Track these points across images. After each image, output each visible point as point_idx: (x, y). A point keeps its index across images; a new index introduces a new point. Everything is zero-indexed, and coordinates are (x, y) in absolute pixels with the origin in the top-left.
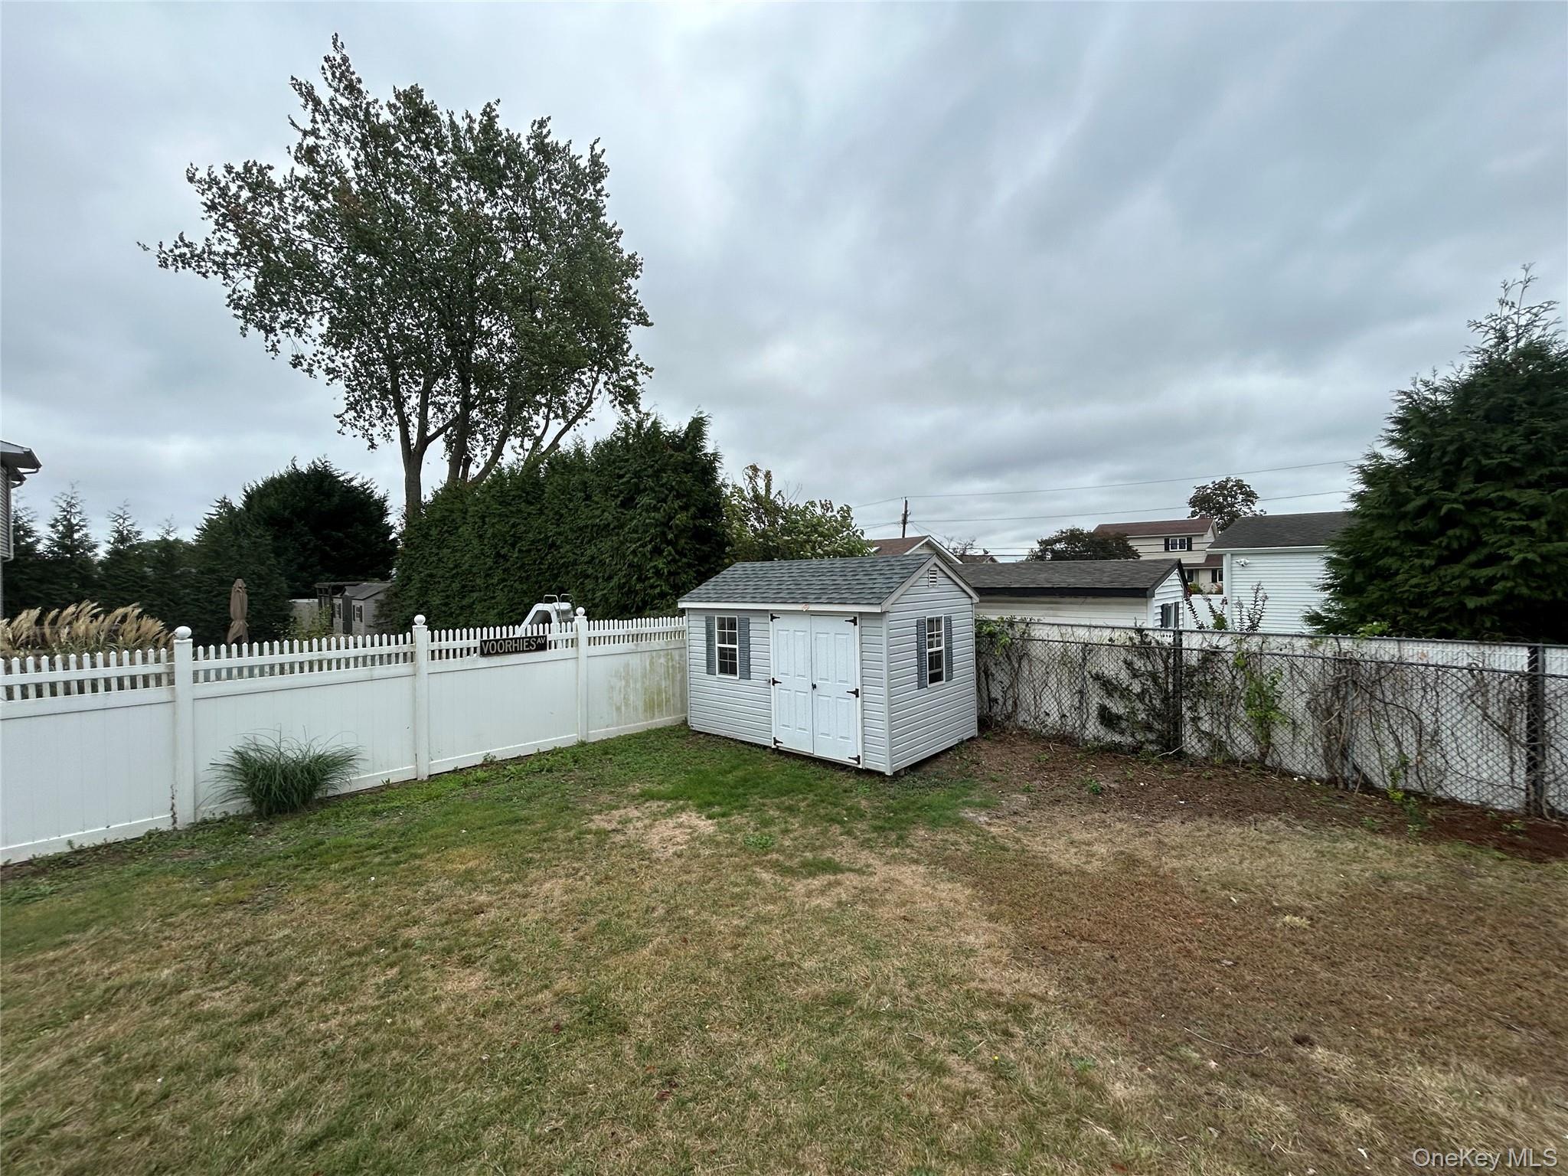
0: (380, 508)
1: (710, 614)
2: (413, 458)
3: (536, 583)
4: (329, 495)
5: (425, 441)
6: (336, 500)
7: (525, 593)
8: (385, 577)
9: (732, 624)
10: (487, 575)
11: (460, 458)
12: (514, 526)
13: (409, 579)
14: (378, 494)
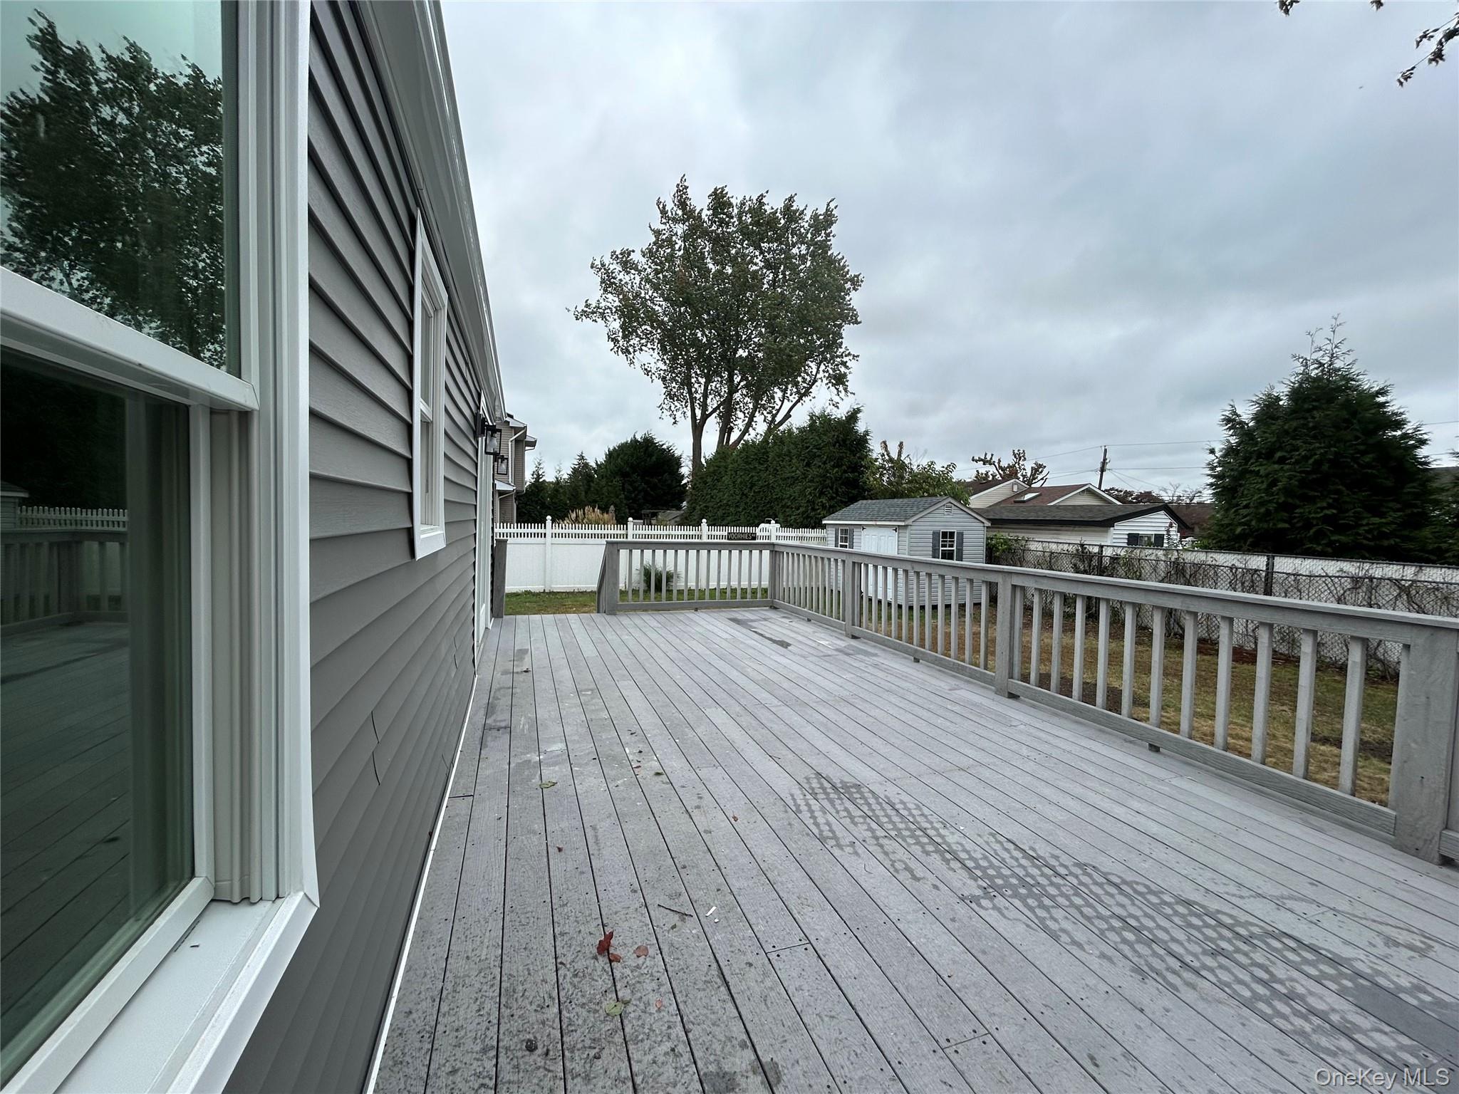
0: (677, 462)
1: (837, 527)
2: (698, 429)
3: (762, 511)
4: (651, 456)
5: (705, 417)
6: (654, 458)
7: (756, 517)
8: (679, 508)
9: (846, 530)
10: (737, 506)
11: (726, 429)
12: (752, 476)
13: (694, 509)
14: (677, 453)
